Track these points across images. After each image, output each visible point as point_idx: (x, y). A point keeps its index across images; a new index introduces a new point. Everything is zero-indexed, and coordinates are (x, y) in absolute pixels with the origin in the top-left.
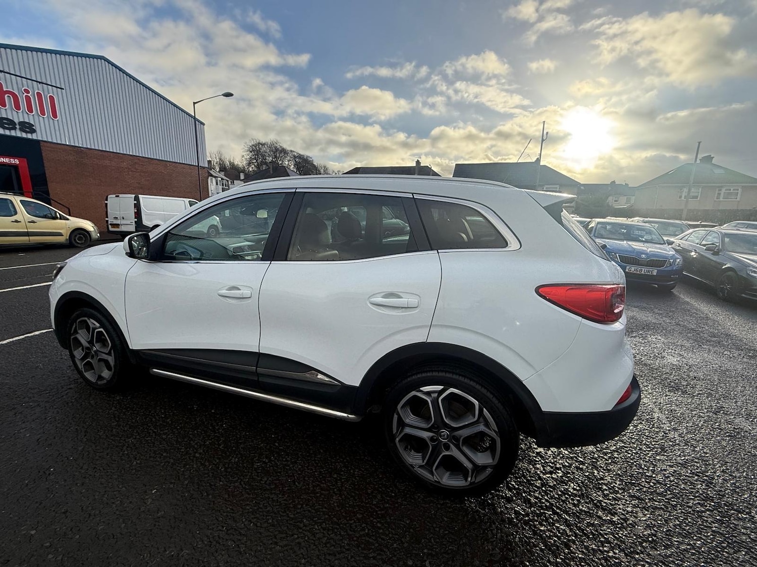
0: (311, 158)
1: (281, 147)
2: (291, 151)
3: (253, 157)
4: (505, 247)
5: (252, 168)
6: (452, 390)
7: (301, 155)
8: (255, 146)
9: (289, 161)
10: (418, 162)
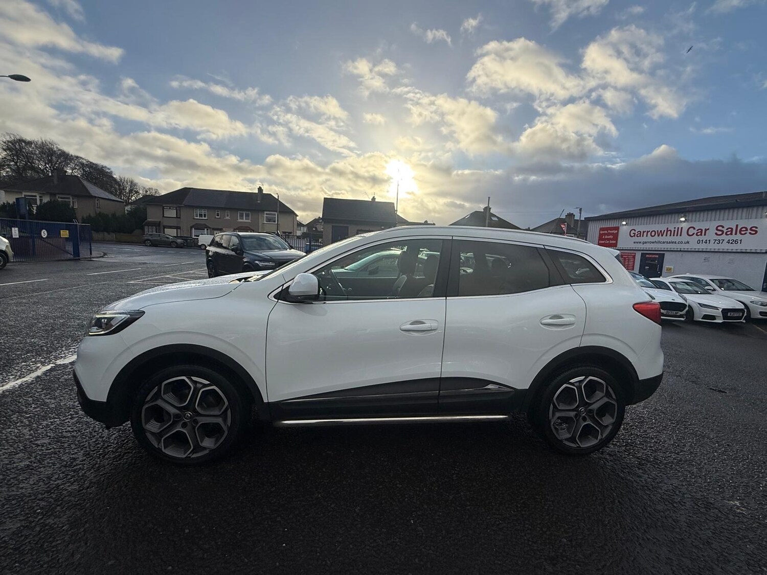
0: (109, 169)
1: (59, 150)
2: (77, 157)
3: (9, 158)
4: (605, 282)
5: (7, 172)
6: (591, 378)
7: (93, 164)
8: (14, 142)
9: (73, 169)
10: (260, 189)
